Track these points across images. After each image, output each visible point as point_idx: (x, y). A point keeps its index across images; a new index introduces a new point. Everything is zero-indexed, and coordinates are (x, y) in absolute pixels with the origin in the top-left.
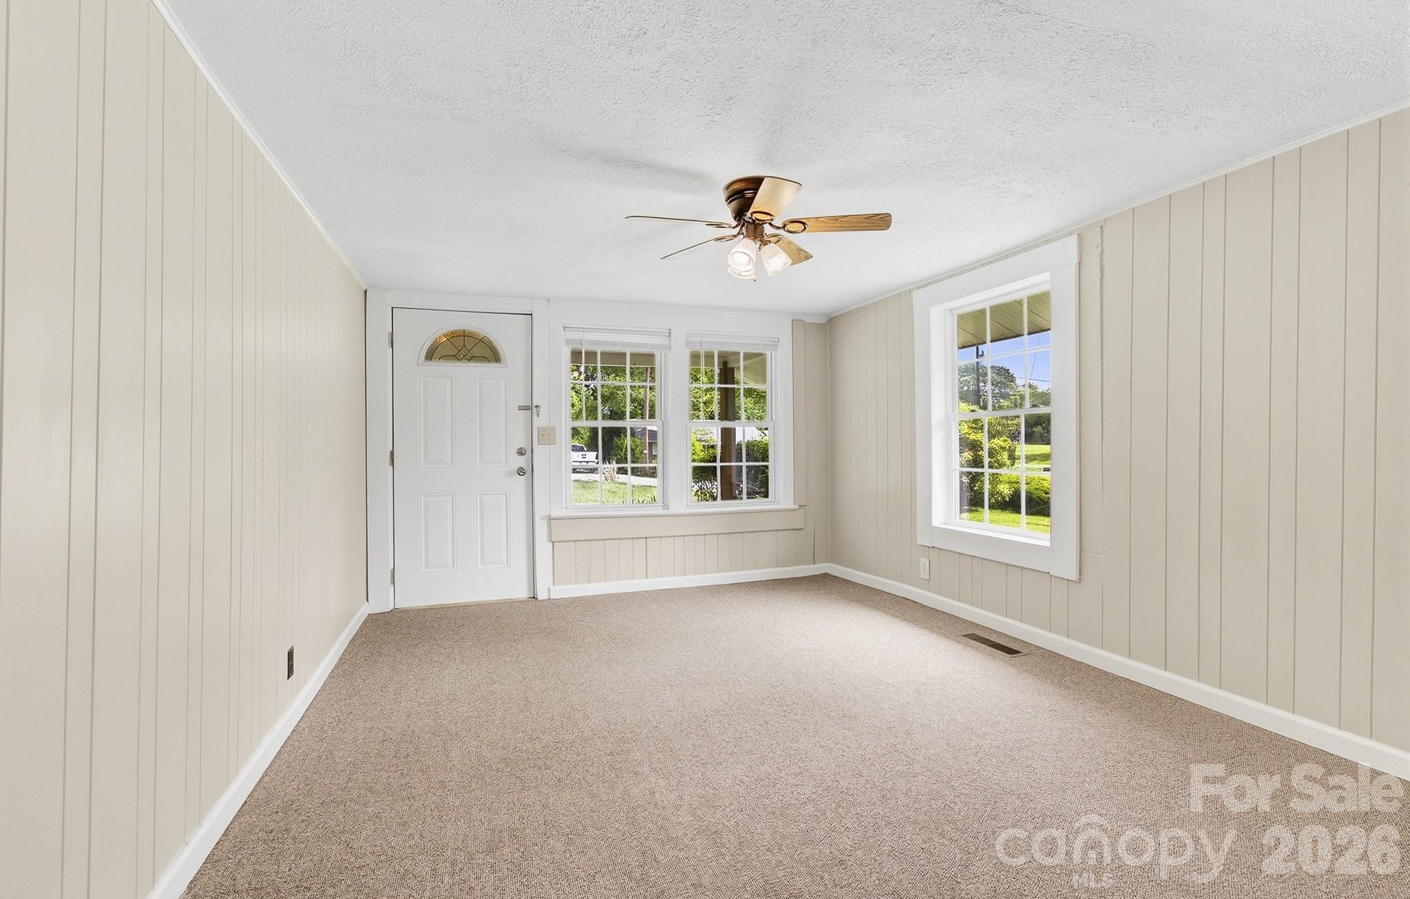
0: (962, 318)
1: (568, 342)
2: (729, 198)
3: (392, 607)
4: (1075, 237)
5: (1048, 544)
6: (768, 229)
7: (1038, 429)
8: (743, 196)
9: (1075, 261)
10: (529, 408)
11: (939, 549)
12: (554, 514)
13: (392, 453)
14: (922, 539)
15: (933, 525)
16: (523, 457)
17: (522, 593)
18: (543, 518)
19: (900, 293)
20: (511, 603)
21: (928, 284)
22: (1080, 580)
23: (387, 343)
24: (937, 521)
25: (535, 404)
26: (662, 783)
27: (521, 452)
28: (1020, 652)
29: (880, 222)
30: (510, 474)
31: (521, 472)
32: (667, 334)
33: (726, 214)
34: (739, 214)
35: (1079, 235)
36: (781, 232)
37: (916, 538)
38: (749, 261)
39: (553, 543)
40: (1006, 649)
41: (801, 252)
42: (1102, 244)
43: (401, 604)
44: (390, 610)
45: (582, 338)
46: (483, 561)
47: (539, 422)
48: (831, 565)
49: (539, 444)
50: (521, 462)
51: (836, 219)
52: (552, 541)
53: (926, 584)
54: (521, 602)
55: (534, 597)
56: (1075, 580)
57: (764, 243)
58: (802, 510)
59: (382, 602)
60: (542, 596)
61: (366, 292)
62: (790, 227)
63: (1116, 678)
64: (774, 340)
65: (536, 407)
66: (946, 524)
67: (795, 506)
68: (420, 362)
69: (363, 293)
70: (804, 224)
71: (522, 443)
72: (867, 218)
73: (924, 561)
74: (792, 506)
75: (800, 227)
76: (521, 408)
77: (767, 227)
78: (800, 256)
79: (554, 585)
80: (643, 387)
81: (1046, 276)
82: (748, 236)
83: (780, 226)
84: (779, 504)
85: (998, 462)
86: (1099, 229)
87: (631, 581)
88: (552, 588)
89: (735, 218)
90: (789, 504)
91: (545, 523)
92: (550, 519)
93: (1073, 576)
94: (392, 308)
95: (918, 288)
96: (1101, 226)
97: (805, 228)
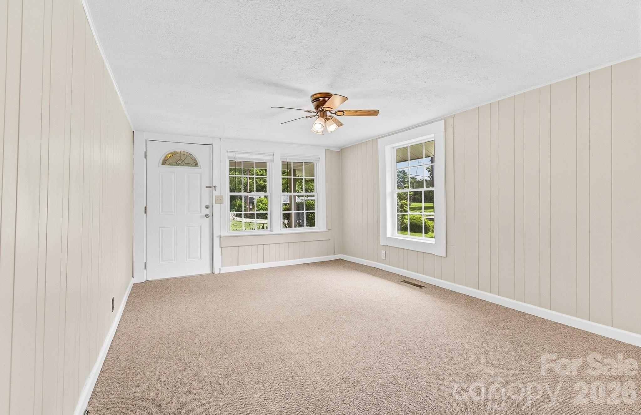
0: (398, 150)
1: (229, 158)
2: (313, 100)
3: (145, 280)
4: (443, 121)
5: (434, 243)
6: (329, 114)
7: (417, 196)
8: (319, 100)
9: (443, 130)
10: (211, 187)
11: (390, 246)
12: (223, 235)
13: (146, 208)
14: (382, 242)
15: (387, 236)
16: (209, 209)
17: (207, 271)
18: (218, 237)
19: (372, 140)
20: (202, 276)
21: (385, 136)
22: (446, 257)
23: (144, 156)
24: (389, 235)
25: (214, 185)
26: (293, 345)
27: (207, 207)
28: (424, 287)
29: (374, 113)
30: (202, 217)
31: (207, 216)
32: (273, 155)
33: (311, 107)
34: (317, 107)
35: (445, 120)
36: (334, 115)
37: (380, 242)
38: (322, 127)
39: (222, 248)
40: (418, 286)
41: (339, 123)
42: (453, 124)
43: (150, 278)
44: (144, 281)
45: (235, 156)
46: (189, 257)
47: (216, 193)
48: (343, 255)
49: (216, 203)
50: (207, 211)
51: (356, 111)
52: (221, 247)
53: (384, 262)
54: (207, 275)
55: (213, 273)
56: (444, 256)
57: (328, 120)
58: (330, 232)
59: (140, 278)
60: (217, 272)
61: (133, 132)
62: (338, 113)
63: (460, 294)
64: (318, 158)
65: (215, 186)
66: (392, 236)
67: (326, 230)
68: (159, 166)
69: (132, 133)
70: (344, 112)
71: (208, 203)
72: (369, 111)
73: (383, 252)
74: (325, 230)
75: (341, 113)
76: (207, 187)
77: (328, 112)
78: (340, 124)
79: (222, 267)
80: (247, 177)
81: (432, 135)
82: (321, 116)
83: (334, 113)
84: (320, 229)
85: (404, 210)
86: (452, 118)
87: (257, 264)
88: (221, 268)
89: (315, 109)
90: (324, 229)
91: (218, 239)
92: (220, 237)
93: (444, 255)
94: (146, 140)
95: (380, 138)
96: (453, 117)
97: (344, 114)
